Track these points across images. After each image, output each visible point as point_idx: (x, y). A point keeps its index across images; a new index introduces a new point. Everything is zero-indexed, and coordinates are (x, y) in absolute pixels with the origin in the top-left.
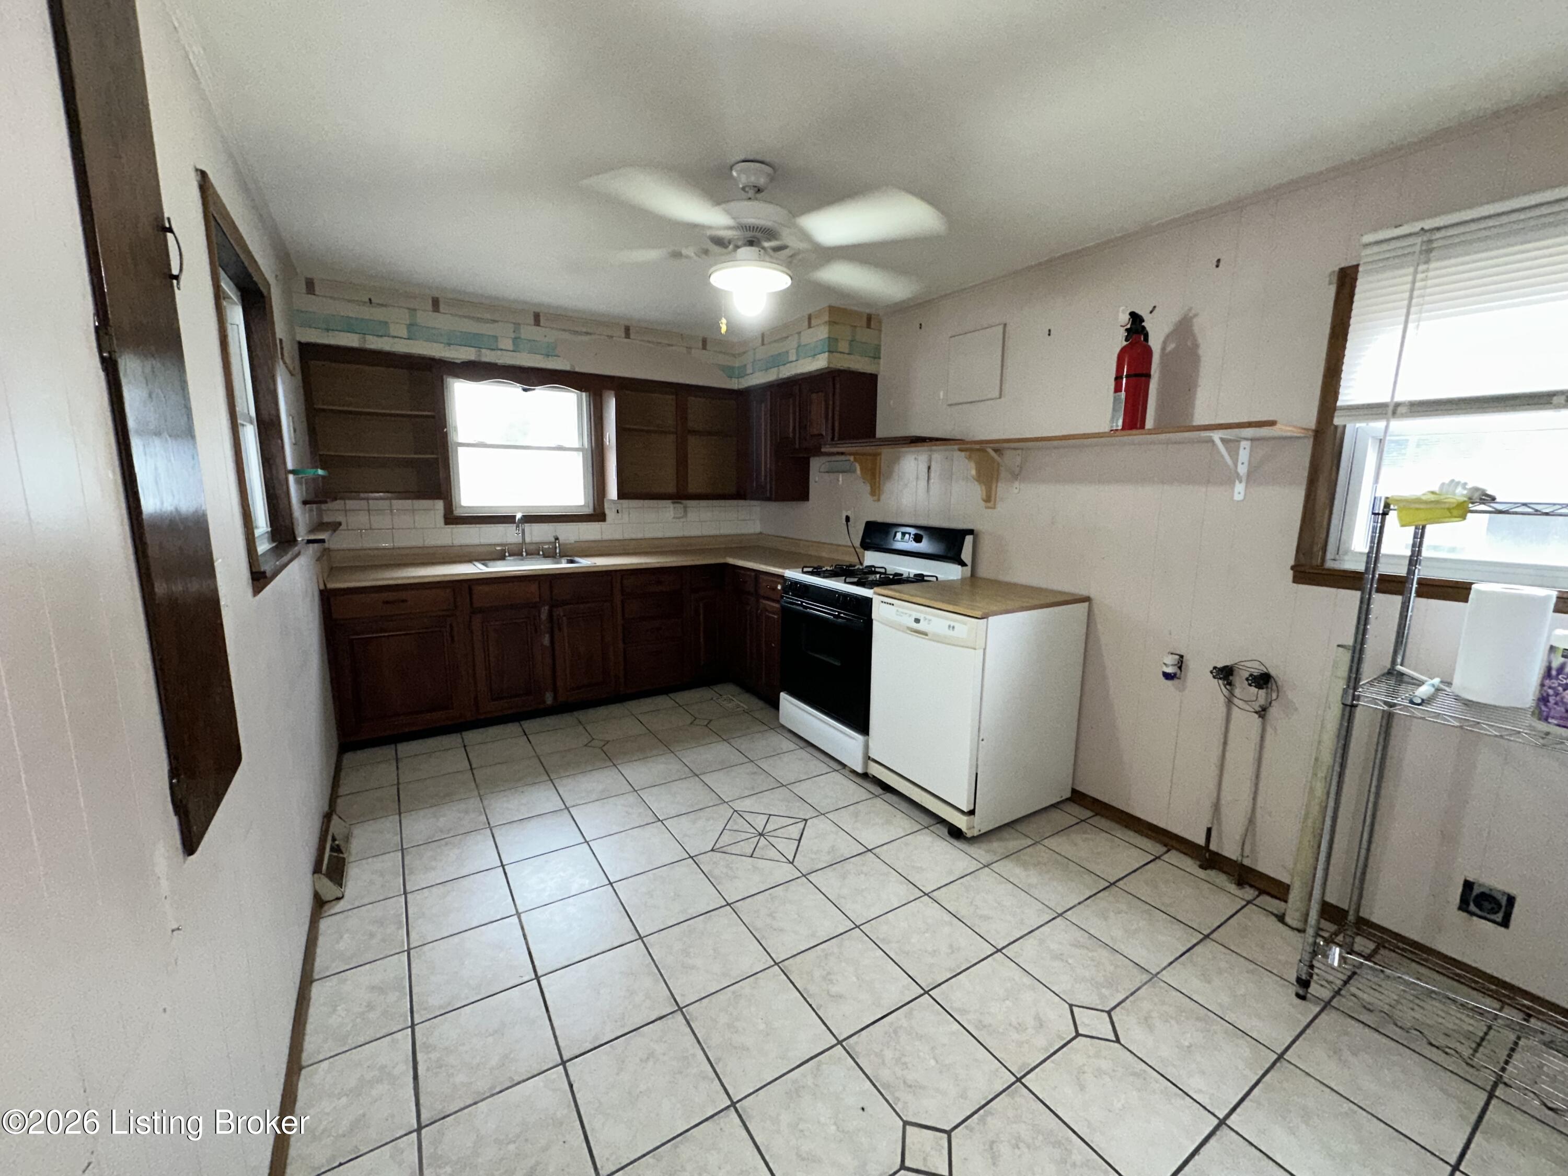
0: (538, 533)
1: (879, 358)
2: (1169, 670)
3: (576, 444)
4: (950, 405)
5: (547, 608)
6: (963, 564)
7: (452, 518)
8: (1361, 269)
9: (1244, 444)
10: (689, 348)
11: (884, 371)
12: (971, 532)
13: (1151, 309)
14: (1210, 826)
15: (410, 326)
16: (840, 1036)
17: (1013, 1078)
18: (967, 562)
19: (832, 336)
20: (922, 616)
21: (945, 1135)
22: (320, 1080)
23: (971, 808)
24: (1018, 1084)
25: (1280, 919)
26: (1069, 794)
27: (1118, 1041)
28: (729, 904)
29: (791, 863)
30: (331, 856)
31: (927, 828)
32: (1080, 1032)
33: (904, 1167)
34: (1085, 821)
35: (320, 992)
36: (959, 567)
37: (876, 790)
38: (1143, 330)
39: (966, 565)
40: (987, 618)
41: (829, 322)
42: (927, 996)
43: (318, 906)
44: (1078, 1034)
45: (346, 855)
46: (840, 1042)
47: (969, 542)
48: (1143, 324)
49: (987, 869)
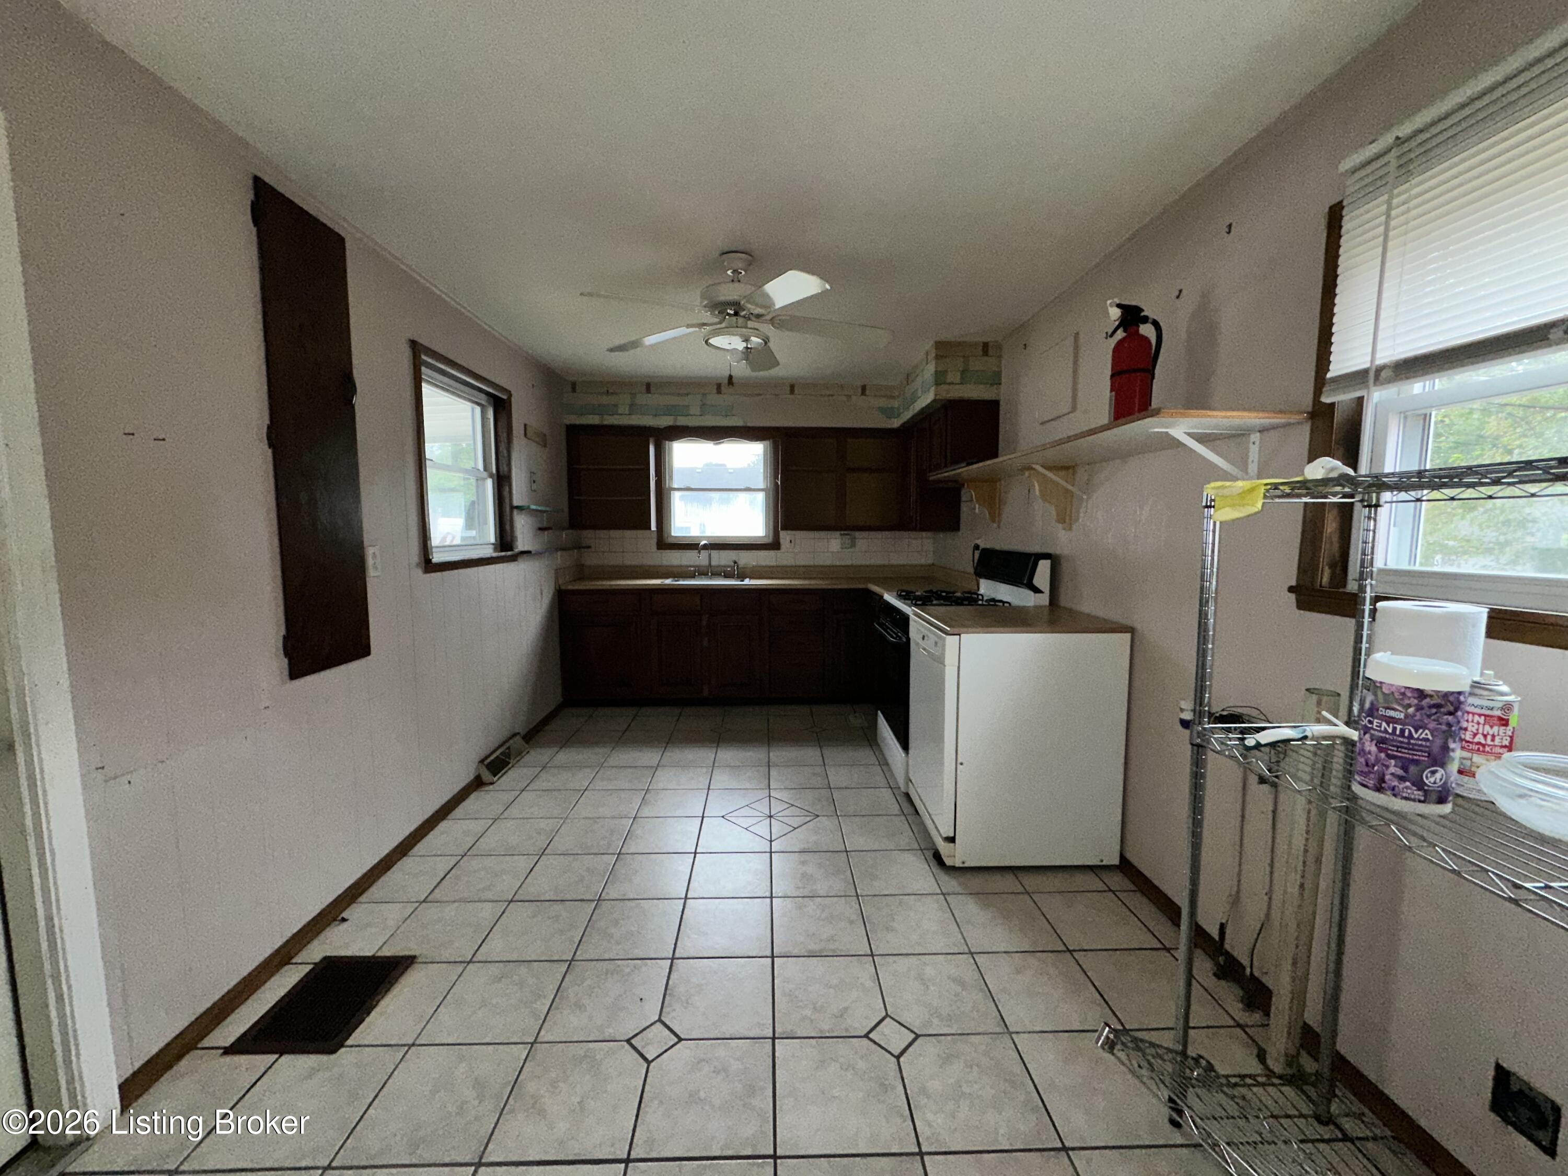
0: (722, 558)
1: (1000, 384)
2: (1186, 716)
3: (762, 486)
4: (1042, 423)
5: (707, 616)
6: (1037, 590)
7: (665, 543)
8: (1345, 203)
10: (849, 396)
11: (1003, 393)
12: (1047, 556)
13: (1177, 293)
14: (1224, 921)
15: (632, 405)
16: (677, 955)
17: (771, 1035)
18: (1041, 588)
19: (939, 369)
20: (926, 632)
21: (676, 1040)
22: (407, 864)
23: (952, 835)
24: (770, 1040)
25: (1262, 1056)
26: (1116, 861)
27: (898, 1058)
28: (695, 853)
29: (771, 841)
30: (497, 757)
31: (921, 850)
32: (871, 1036)
33: (628, 1041)
34: (1114, 892)
35: (443, 825)
36: (1032, 593)
37: (907, 809)
38: (1145, 320)
39: (1040, 592)
40: (959, 635)
41: (937, 357)
42: (769, 960)
43: (477, 784)
44: (866, 1036)
45: (512, 761)
46: (673, 959)
47: (1044, 567)
48: (1142, 314)
49: (942, 897)
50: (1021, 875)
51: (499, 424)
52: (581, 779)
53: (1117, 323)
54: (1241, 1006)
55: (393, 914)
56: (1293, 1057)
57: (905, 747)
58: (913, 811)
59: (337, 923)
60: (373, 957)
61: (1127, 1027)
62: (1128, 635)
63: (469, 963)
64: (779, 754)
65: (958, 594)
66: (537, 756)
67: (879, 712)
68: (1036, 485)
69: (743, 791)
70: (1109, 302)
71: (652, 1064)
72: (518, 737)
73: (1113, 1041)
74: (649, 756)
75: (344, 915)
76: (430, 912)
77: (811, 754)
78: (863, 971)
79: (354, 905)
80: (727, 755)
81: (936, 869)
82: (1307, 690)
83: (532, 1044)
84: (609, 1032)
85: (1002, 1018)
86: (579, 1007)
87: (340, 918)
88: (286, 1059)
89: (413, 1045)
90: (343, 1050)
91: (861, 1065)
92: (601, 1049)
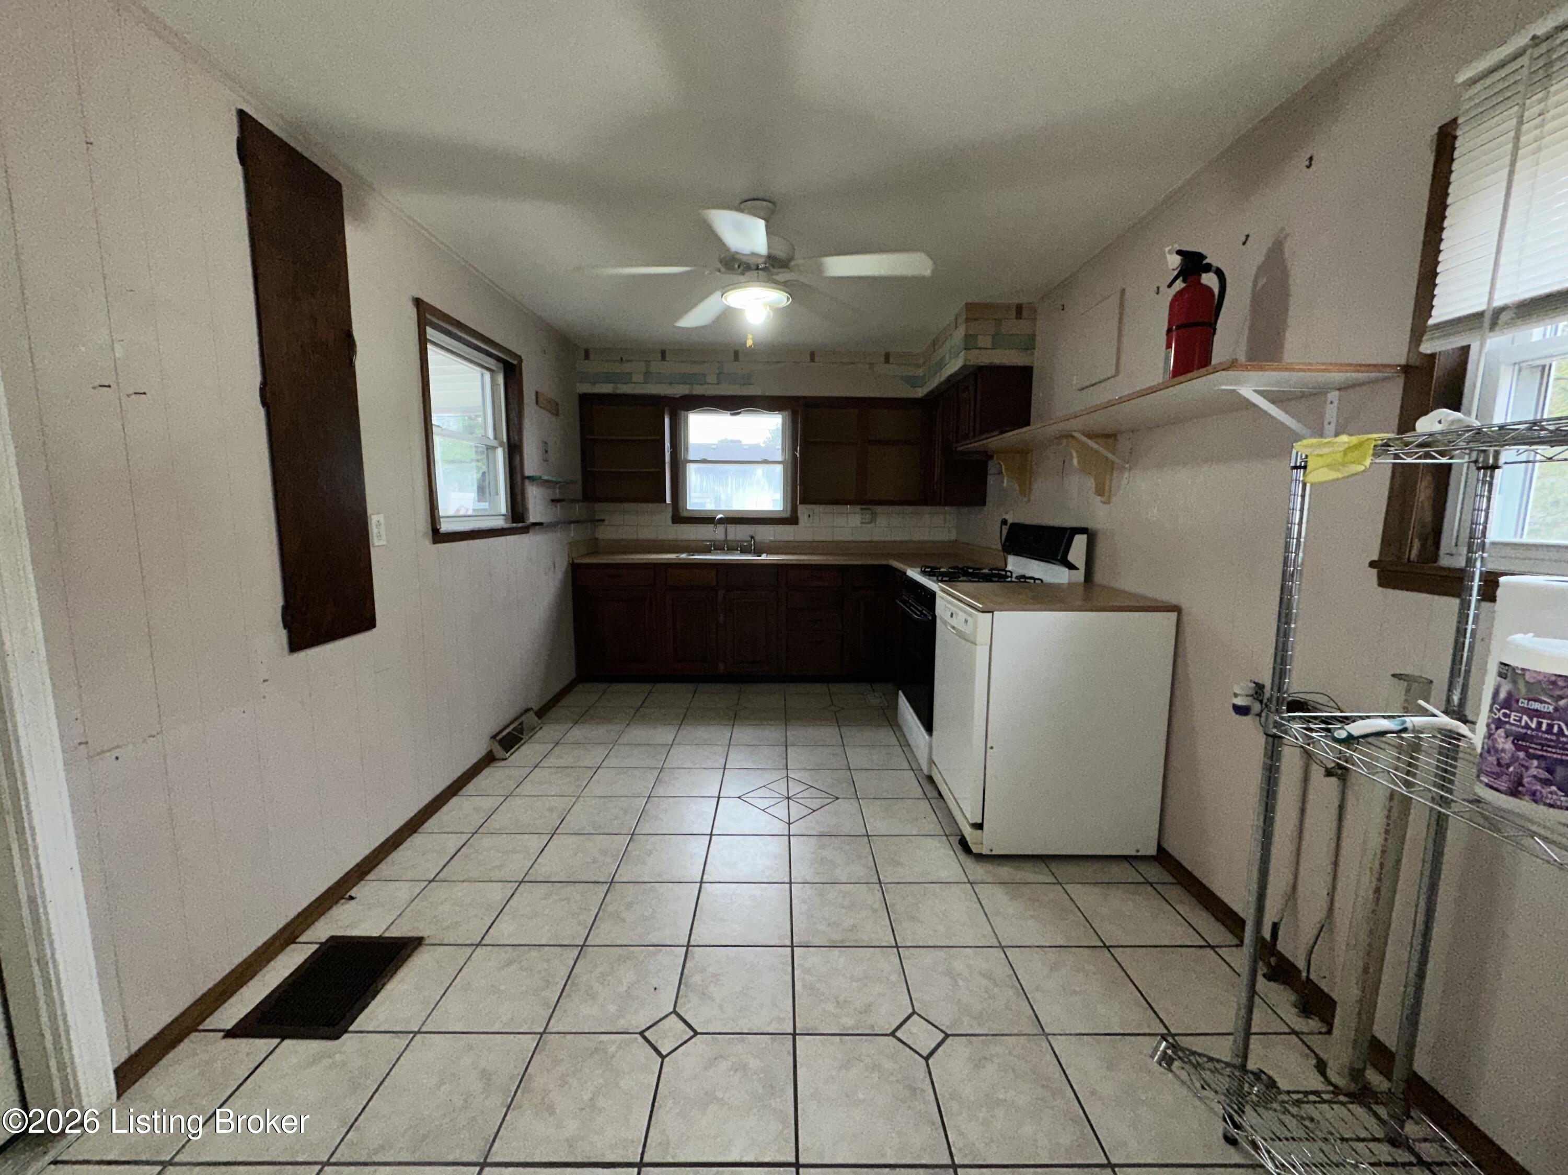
0: (739, 533)
1: (1034, 349)
2: (1239, 701)
3: (780, 459)
4: (1080, 389)
5: (723, 591)
6: (1071, 567)
7: (680, 517)
9: (1333, 396)
10: (871, 365)
11: (1037, 360)
12: (1083, 531)
13: (1244, 239)
14: (1276, 920)
15: (646, 373)
16: (692, 943)
17: (791, 1031)
18: (1077, 565)
19: (971, 333)
20: (953, 609)
21: (692, 1033)
22: (416, 840)
23: (980, 821)
24: (791, 1036)
25: (1321, 1066)
26: (1152, 851)
27: (927, 1059)
28: (711, 835)
29: (789, 824)
30: (509, 733)
31: (947, 836)
32: (898, 1034)
33: (642, 1034)
34: (1151, 884)
35: (454, 801)
36: (1066, 570)
37: (932, 793)
38: (1208, 268)
39: (1076, 568)
40: (992, 612)
41: (967, 320)
42: (790, 949)
43: (489, 759)
44: (893, 1034)
45: (525, 737)
46: (688, 946)
47: (1080, 542)
48: (1204, 262)
49: (968, 885)
50: (1054, 866)
51: (510, 390)
52: (595, 756)
53: (1176, 273)
54: (1295, 1010)
55: (403, 892)
56: (1358, 1070)
57: (929, 728)
58: (937, 796)
59: (343, 901)
60: (380, 937)
61: (1173, 1031)
62: (1174, 615)
63: (477, 945)
64: (796, 733)
65: (986, 571)
66: (549, 732)
67: (901, 693)
68: (1074, 454)
69: (760, 772)
70: (1167, 249)
71: (667, 1060)
72: (531, 712)
73: (1170, 1056)
74: (664, 734)
75: (353, 893)
76: (440, 892)
77: (828, 733)
78: (887, 962)
79: (363, 882)
80: (744, 733)
81: (962, 856)
82: (1393, 675)
83: (541, 1034)
84: (622, 1024)
85: (1037, 1017)
86: (592, 996)
87: (347, 896)
88: (288, 1043)
89: (419, 1032)
90: (346, 1036)
91: (888, 1065)
92: (613, 1042)
